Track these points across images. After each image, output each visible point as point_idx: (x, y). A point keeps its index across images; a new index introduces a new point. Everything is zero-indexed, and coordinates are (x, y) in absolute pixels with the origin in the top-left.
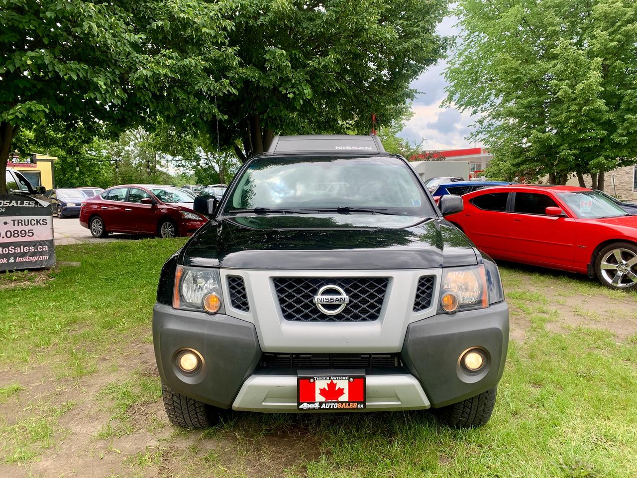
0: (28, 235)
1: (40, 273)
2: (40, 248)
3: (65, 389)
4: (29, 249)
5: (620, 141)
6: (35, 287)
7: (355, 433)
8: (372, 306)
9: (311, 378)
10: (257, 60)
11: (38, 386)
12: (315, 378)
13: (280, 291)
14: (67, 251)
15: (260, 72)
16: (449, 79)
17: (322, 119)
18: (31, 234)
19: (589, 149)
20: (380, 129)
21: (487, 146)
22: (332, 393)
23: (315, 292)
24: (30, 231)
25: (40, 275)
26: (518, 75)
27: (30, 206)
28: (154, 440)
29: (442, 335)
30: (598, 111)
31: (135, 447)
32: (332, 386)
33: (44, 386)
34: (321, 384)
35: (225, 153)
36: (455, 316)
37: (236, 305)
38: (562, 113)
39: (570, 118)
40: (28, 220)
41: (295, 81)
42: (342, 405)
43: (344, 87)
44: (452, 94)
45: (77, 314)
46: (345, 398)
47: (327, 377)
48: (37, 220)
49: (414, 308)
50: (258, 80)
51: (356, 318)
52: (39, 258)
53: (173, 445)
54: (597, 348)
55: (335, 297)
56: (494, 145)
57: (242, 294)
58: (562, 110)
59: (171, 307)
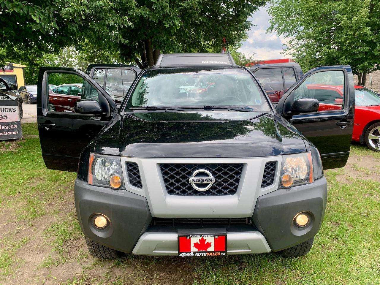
0: (4, 119)
1: (13, 142)
2: (12, 127)
3: (23, 228)
4: (5, 127)
5: (378, 54)
6: (9, 153)
7: (217, 262)
8: (232, 184)
9: (188, 236)
10: (148, 2)
11: (5, 226)
12: (191, 236)
13: (164, 173)
14: (31, 127)
15: (149, 10)
16: (271, 14)
17: (191, 41)
18: (5, 118)
19: (358, 59)
20: (228, 48)
21: (294, 58)
22: (203, 245)
23: (190, 174)
24: (5, 116)
25: (13, 144)
26: (316, 12)
27: (4, 99)
28: (80, 268)
29: (282, 205)
30: (365, 35)
31: (66, 273)
32: (202, 241)
33: (9, 226)
34: (195, 240)
35: (130, 62)
36: (290, 190)
37: (133, 183)
38: (343, 36)
39: (348, 39)
40: (3, 109)
41: (173, 16)
42: (209, 254)
43: (205, 20)
44: (273, 24)
45: (35, 172)
46: (212, 249)
47: (199, 235)
48: (9, 108)
49: (262, 185)
50: (149, 17)
51: (220, 193)
52: (11, 133)
53: (93, 272)
54: (371, 194)
55: (205, 178)
56: (298, 57)
57: (137, 176)
58: (342, 34)
59: (87, 183)
